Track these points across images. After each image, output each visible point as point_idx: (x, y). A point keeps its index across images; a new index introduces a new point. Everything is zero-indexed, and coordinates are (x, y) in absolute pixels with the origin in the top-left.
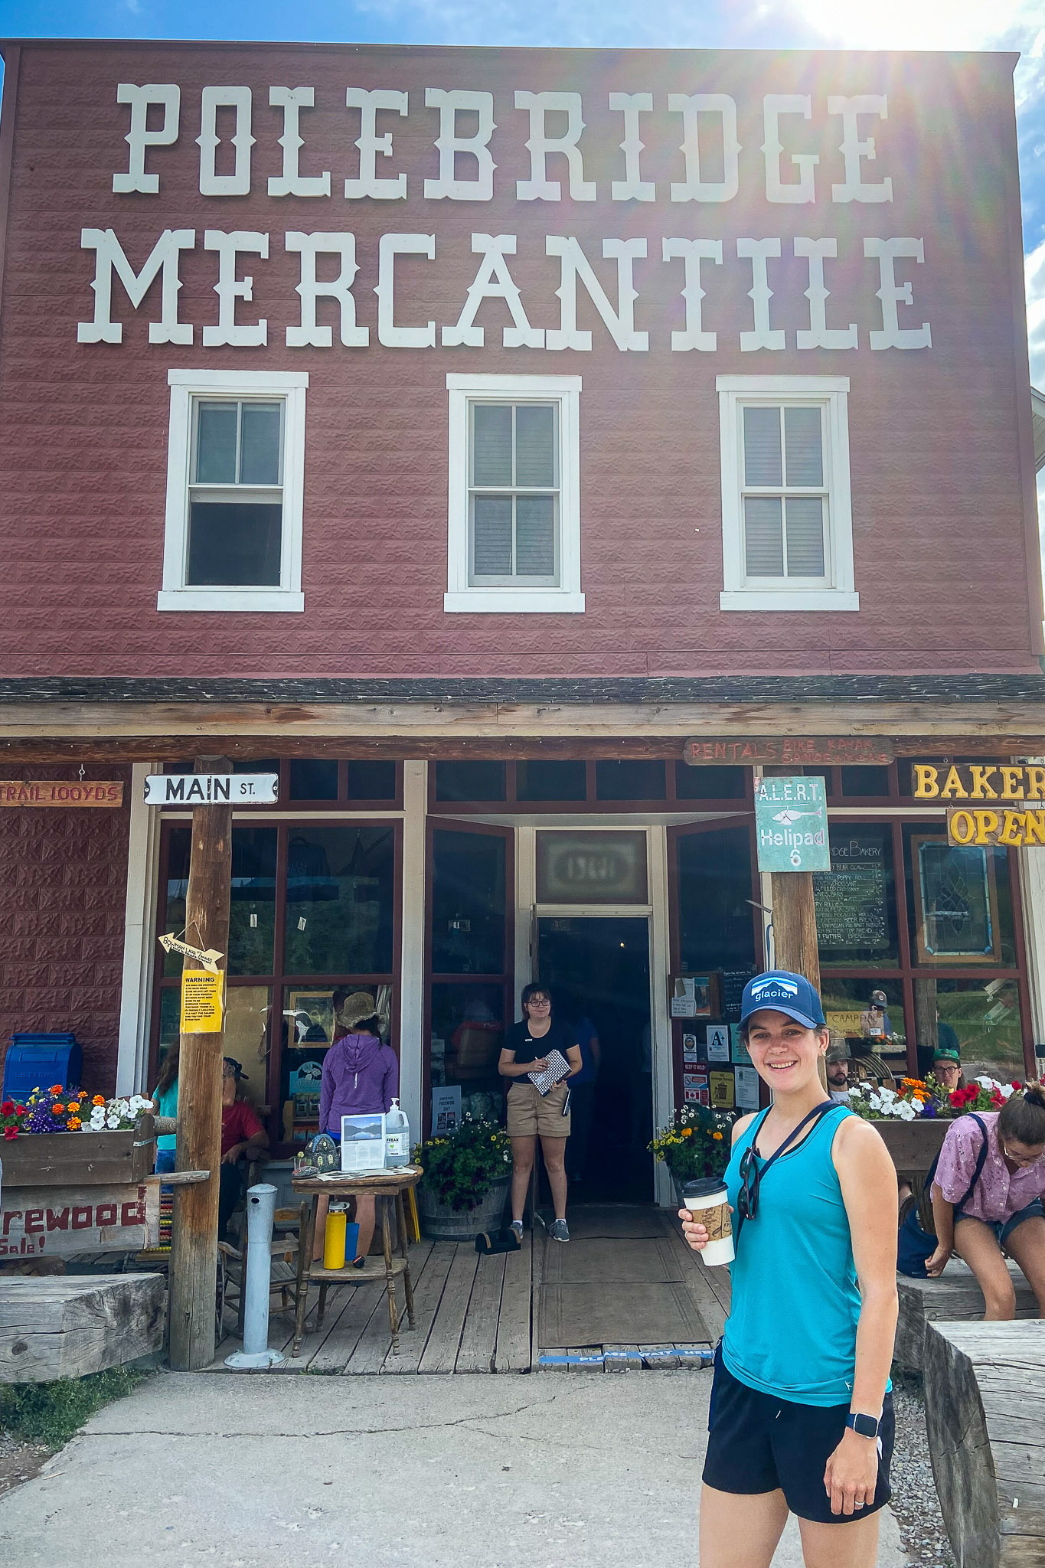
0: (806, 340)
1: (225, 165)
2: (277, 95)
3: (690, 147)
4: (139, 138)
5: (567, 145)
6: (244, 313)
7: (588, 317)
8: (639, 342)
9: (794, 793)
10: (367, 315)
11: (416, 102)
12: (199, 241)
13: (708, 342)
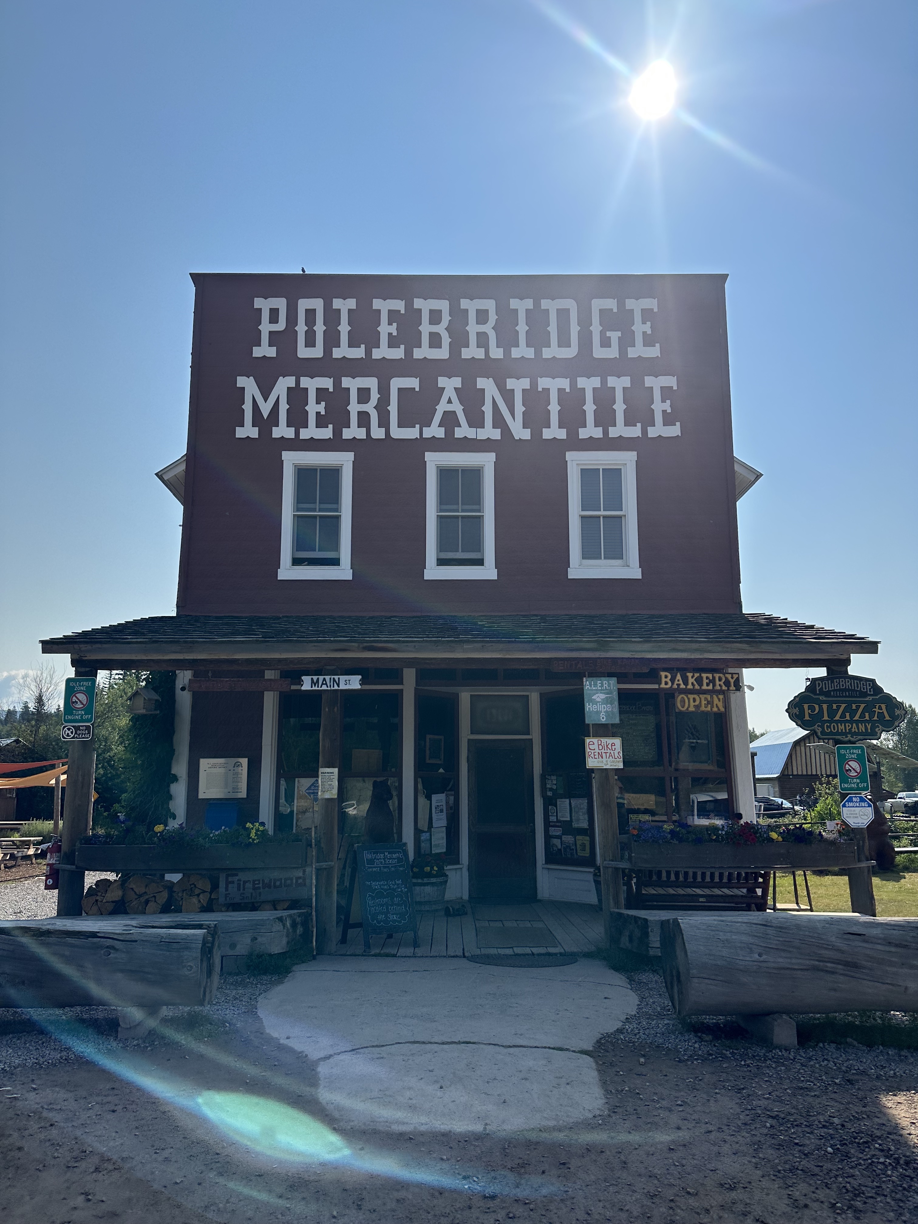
0: (613, 432)
1: (310, 342)
2: (337, 303)
3: (553, 329)
4: (266, 327)
5: (488, 328)
6: (321, 422)
7: (499, 422)
8: (526, 434)
9: (602, 686)
10: (384, 422)
11: (409, 305)
12: (298, 382)
13: (562, 434)
